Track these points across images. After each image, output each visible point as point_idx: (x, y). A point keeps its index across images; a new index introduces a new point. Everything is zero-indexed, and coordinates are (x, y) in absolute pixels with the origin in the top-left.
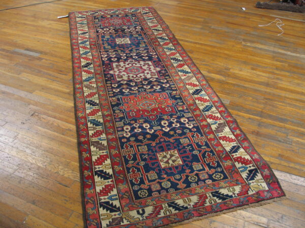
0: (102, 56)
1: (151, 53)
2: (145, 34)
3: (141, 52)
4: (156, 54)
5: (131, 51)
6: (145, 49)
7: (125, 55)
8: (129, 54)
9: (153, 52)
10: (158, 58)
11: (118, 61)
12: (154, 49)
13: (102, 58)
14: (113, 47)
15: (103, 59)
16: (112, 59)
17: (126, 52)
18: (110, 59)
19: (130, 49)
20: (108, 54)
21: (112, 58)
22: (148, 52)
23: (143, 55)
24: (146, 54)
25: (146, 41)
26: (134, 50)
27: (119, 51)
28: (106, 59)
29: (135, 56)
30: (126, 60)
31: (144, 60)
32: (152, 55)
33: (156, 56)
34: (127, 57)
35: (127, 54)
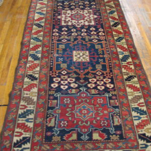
0: (103, 34)
1: (57, 34)
2: (51, 69)
3: (66, 37)
4: (53, 33)
5: (75, 39)
6: (60, 41)
7: (82, 35)
8: (78, 35)
9: (54, 36)
10: (54, 28)
11: (90, 26)
12: (52, 40)
13: (104, 32)
14: (93, 46)
15: (102, 30)
16: (94, 29)
17: (81, 37)
18: (97, 30)
19: (76, 43)
20: (98, 36)
21: (95, 31)
22: (60, 36)
23: (66, 33)
24: (62, 33)
25: (56, 55)
26: (72, 40)
27: (87, 40)
28: (100, 30)
29: (73, 32)
30: (83, 27)
31: (67, 26)
32: (57, 32)
33: (54, 31)
34: (81, 31)
35: (80, 35)
